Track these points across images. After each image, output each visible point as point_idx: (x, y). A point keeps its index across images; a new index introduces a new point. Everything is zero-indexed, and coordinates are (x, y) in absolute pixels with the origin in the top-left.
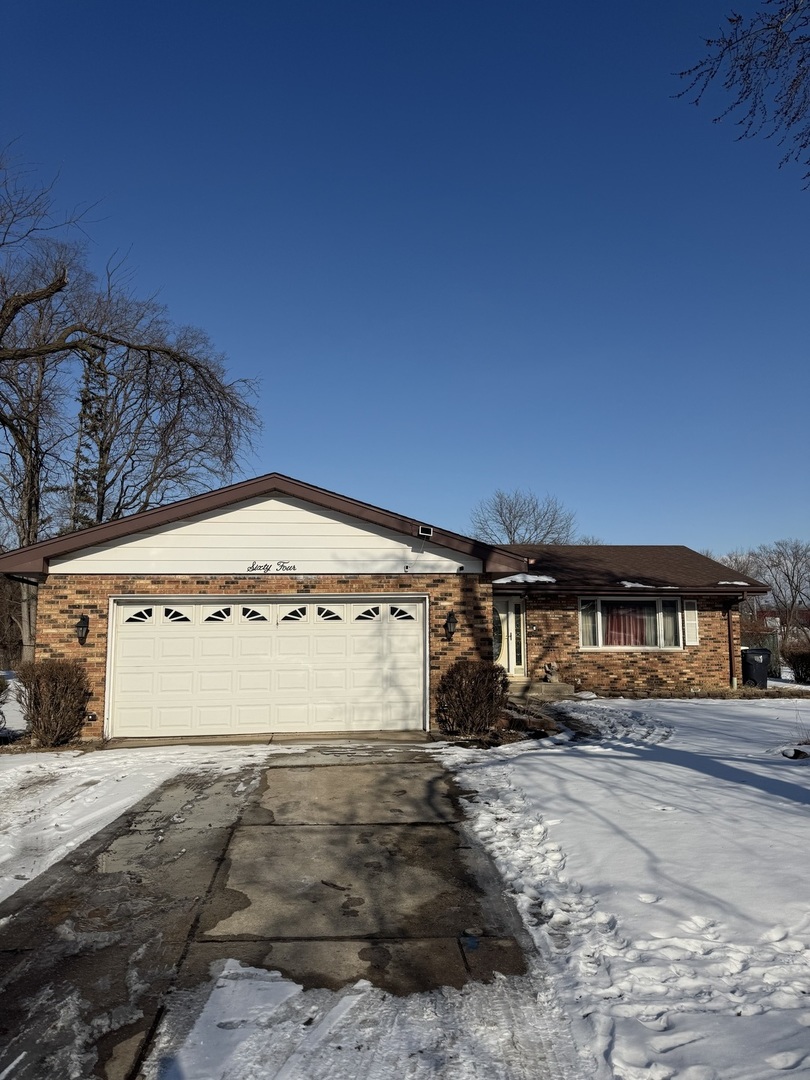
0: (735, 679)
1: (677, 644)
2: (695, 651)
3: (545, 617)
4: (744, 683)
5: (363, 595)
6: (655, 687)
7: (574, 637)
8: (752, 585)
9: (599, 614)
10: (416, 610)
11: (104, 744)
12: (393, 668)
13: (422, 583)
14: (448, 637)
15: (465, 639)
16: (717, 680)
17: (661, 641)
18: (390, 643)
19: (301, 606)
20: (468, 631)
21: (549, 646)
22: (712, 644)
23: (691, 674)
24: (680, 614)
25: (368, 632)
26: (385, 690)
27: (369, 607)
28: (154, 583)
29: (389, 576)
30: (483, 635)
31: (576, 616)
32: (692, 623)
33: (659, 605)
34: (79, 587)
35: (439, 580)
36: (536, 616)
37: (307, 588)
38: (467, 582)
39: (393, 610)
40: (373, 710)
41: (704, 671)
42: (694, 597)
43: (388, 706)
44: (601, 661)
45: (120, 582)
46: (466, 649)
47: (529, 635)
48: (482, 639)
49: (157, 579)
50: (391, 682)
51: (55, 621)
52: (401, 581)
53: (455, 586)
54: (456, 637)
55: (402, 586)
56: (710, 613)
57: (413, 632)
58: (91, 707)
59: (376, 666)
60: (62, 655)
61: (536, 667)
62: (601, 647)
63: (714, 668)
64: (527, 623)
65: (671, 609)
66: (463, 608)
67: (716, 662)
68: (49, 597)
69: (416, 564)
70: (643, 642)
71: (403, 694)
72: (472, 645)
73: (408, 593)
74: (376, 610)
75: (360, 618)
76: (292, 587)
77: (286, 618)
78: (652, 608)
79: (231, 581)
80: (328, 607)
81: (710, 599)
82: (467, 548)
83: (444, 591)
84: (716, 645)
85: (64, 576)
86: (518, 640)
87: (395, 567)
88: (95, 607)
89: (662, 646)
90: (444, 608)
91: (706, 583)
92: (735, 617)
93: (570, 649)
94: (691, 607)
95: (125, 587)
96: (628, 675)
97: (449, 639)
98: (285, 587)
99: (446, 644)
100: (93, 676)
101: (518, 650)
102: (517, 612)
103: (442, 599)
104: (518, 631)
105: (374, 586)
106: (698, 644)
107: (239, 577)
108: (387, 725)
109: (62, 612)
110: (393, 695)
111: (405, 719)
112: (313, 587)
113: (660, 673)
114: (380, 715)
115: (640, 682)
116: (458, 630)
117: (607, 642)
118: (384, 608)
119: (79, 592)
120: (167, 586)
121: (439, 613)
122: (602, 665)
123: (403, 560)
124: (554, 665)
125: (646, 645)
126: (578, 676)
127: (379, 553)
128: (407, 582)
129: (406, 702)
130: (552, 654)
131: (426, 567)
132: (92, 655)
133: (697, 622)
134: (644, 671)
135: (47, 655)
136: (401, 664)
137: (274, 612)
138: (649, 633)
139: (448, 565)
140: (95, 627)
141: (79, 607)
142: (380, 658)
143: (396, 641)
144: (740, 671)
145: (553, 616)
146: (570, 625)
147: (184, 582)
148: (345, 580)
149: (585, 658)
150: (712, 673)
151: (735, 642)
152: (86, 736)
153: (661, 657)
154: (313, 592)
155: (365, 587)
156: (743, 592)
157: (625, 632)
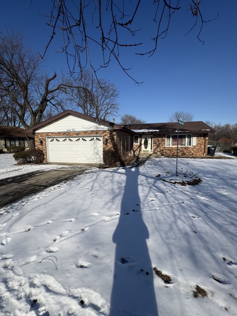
0: (205, 154)
1: (190, 145)
2: (195, 147)
3: (158, 139)
4: (208, 155)
5: (89, 135)
6: (184, 155)
7: (164, 144)
8: (211, 130)
9: (171, 139)
10: (101, 139)
11: (47, 163)
12: (97, 151)
13: (101, 132)
14: (106, 144)
15: (110, 145)
16: (200, 154)
17: (186, 144)
18: (97, 146)
19: (79, 138)
20: (111, 143)
21: (158, 146)
22: (199, 145)
23: (193, 152)
24: (192, 138)
25: (92, 143)
26: (96, 155)
27: (92, 138)
28: (52, 134)
29: (94, 131)
30: (114, 144)
31: (165, 139)
32: (194, 141)
33: (187, 136)
34: (40, 135)
35: (104, 132)
36: (156, 139)
37: (78, 134)
38: (111, 132)
39: (97, 139)
40: (94, 159)
41: (197, 152)
42: (196, 134)
43: (97, 158)
44: (170, 149)
45: (46, 134)
46: (110, 147)
47: (154, 143)
48: (114, 145)
49: (52, 133)
50: (97, 154)
51: (38, 141)
52: (97, 132)
53: (108, 133)
54: (108, 144)
55: (96, 133)
56: (200, 138)
57: (101, 143)
58: (45, 157)
59: (94, 150)
60: (39, 148)
61: (155, 150)
62: (171, 146)
63: (200, 151)
64: (154, 141)
65: (190, 137)
66: (110, 138)
67: (200, 149)
68: (36, 137)
69: (100, 128)
70: (182, 145)
71: (100, 156)
72: (112, 146)
73: (98, 135)
74: (93, 139)
75: (90, 140)
76: (75, 134)
77: (76, 141)
78: (184, 137)
79: (64, 133)
80: (84, 138)
81: (200, 134)
82: (109, 124)
83: (105, 134)
84: (201, 145)
85: (38, 133)
86: (151, 144)
87: (95, 129)
88: (43, 139)
89: (186, 146)
90: (106, 138)
91: (199, 130)
92: (207, 138)
93: (163, 146)
94: (195, 136)
95: (48, 135)
96: (177, 152)
97: (107, 145)
98: (74, 134)
99: (106, 146)
100: (44, 152)
101: (151, 147)
102: (152, 138)
103: (105, 136)
104: (151, 142)
105: (91, 133)
106: (196, 145)
107: (66, 132)
108: (96, 162)
109: (38, 140)
110: (98, 156)
111: (100, 161)
112: (79, 134)
113: (185, 151)
114: (95, 160)
115: (180, 154)
116: (108, 143)
117: (173, 145)
118: (95, 138)
119: (40, 136)
120: (54, 135)
121: (105, 139)
122: (170, 150)
123: (97, 127)
124: (159, 150)
125: (183, 145)
126: (165, 152)
127: (92, 126)
128: (98, 132)
129: (100, 158)
130: (159, 147)
131: (102, 128)
132: (44, 148)
133: (196, 140)
134: (181, 151)
135: (37, 148)
136: (99, 150)
137: (74, 139)
138: (183, 143)
139: (106, 128)
140: (44, 143)
141: (41, 139)
142: (95, 149)
143: (98, 145)
144: (207, 152)
145: (160, 139)
146: (164, 141)
147: (57, 134)
148: (85, 132)
149: (167, 148)
150: (199, 152)
151: (206, 145)
152: (44, 162)
153: (186, 148)
154: (79, 135)
155: (89, 134)
156: (208, 132)
157: (178, 142)
